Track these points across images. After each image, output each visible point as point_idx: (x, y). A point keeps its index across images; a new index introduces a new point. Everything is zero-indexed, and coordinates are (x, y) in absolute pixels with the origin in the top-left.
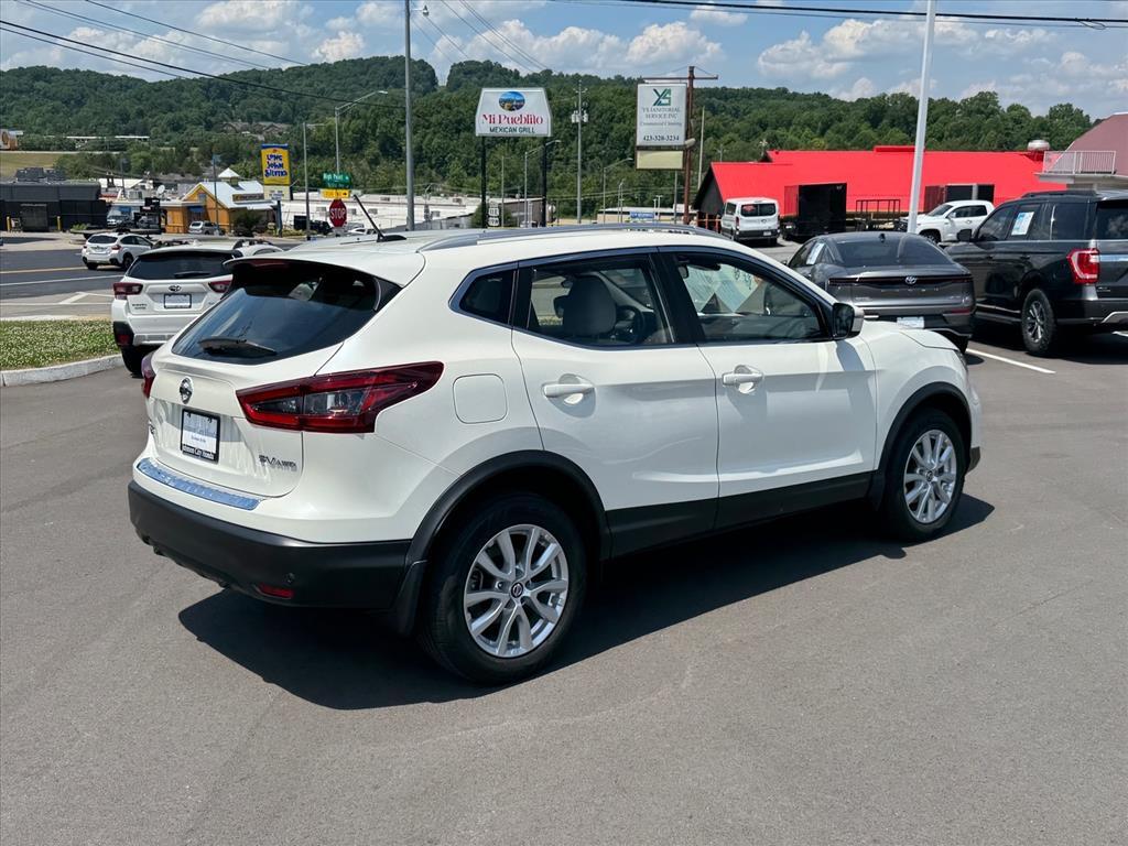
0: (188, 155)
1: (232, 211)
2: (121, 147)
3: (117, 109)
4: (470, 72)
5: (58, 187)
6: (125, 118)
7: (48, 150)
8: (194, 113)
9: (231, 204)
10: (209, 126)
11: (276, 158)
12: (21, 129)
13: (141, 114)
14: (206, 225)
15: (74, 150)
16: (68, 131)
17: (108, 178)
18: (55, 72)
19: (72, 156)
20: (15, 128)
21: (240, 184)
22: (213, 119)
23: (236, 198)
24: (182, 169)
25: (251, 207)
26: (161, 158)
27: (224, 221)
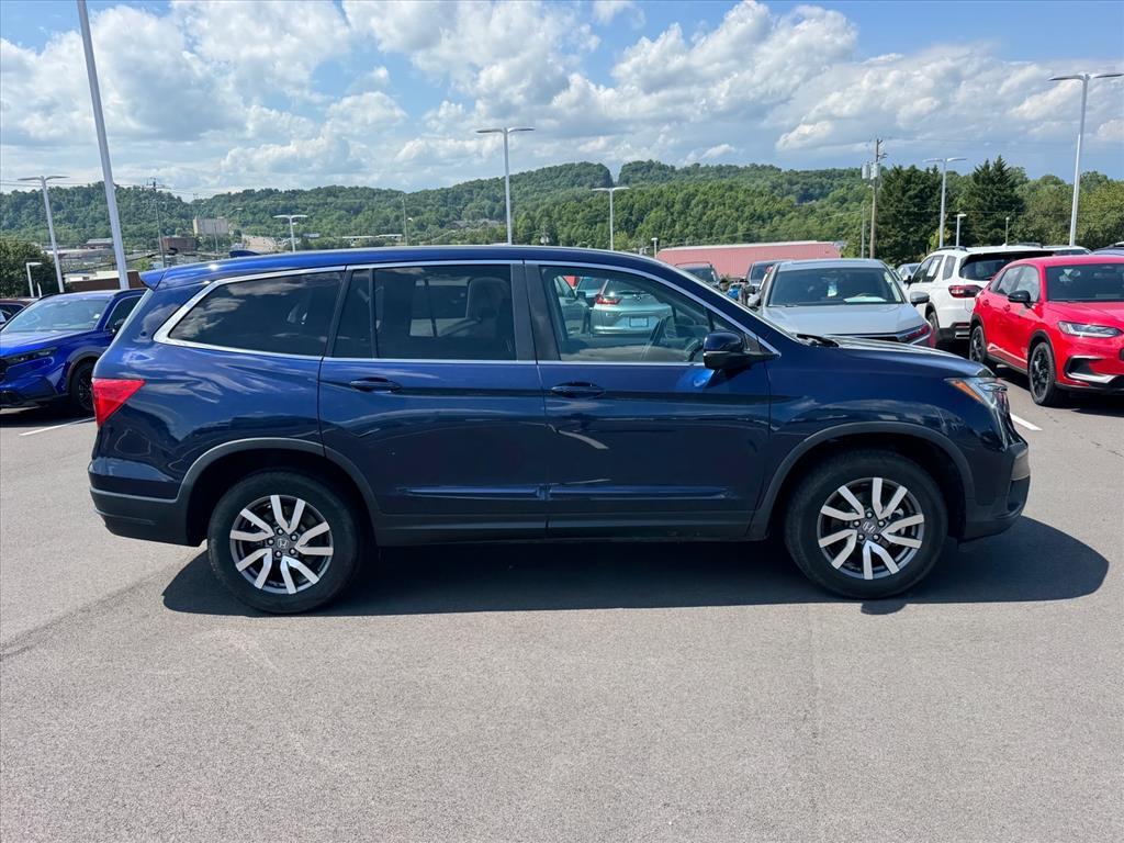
4: (636, 170)
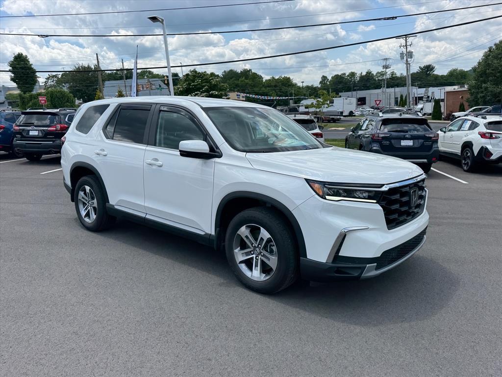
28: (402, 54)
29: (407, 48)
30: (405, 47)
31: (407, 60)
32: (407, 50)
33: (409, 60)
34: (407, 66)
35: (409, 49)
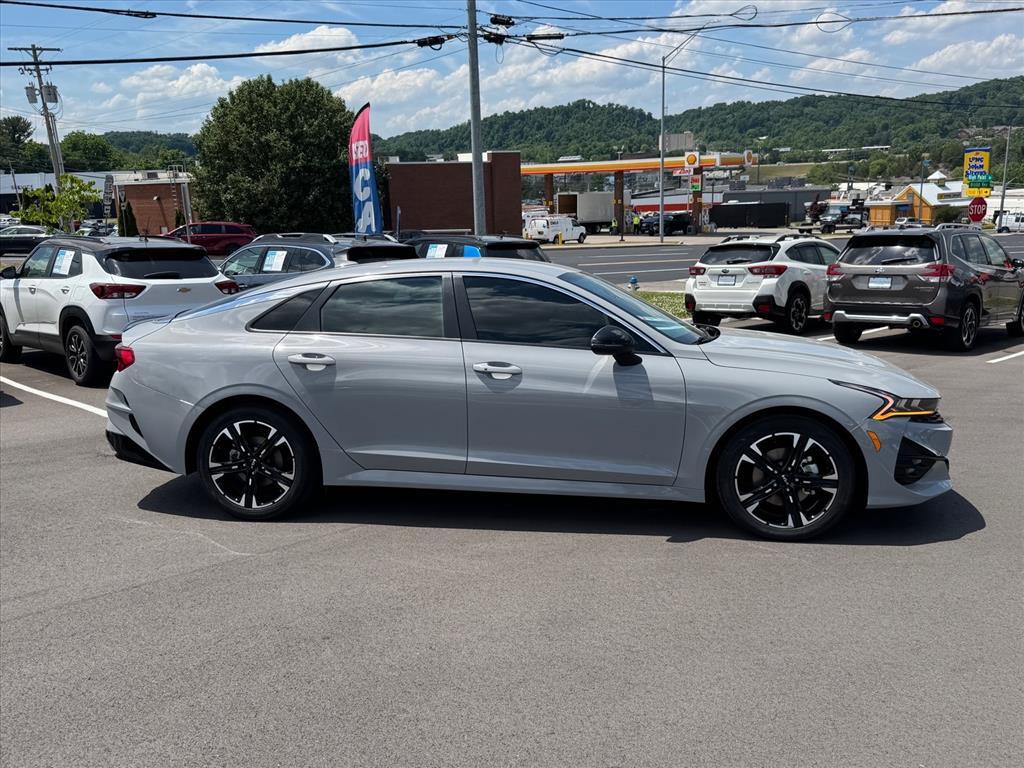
0: (919, 160)
1: (936, 207)
2: (866, 155)
3: (866, 125)
5: (796, 192)
6: (872, 131)
7: (806, 161)
8: (933, 123)
9: (934, 202)
10: (944, 133)
11: (977, 160)
12: (789, 146)
13: (886, 127)
14: (910, 220)
15: (826, 160)
16: (824, 146)
17: (848, 182)
18: (822, 98)
19: (821, 166)
20: (785, 146)
21: (947, 184)
22: (949, 127)
23: (940, 196)
24: (913, 172)
25: (952, 204)
26: (895, 164)
27: (927, 216)
28: (30, 91)
29: (39, 76)
30: (35, 73)
31: (45, 105)
32: (41, 83)
33: (50, 105)
34: (47, 120)
35: (46, 79)
